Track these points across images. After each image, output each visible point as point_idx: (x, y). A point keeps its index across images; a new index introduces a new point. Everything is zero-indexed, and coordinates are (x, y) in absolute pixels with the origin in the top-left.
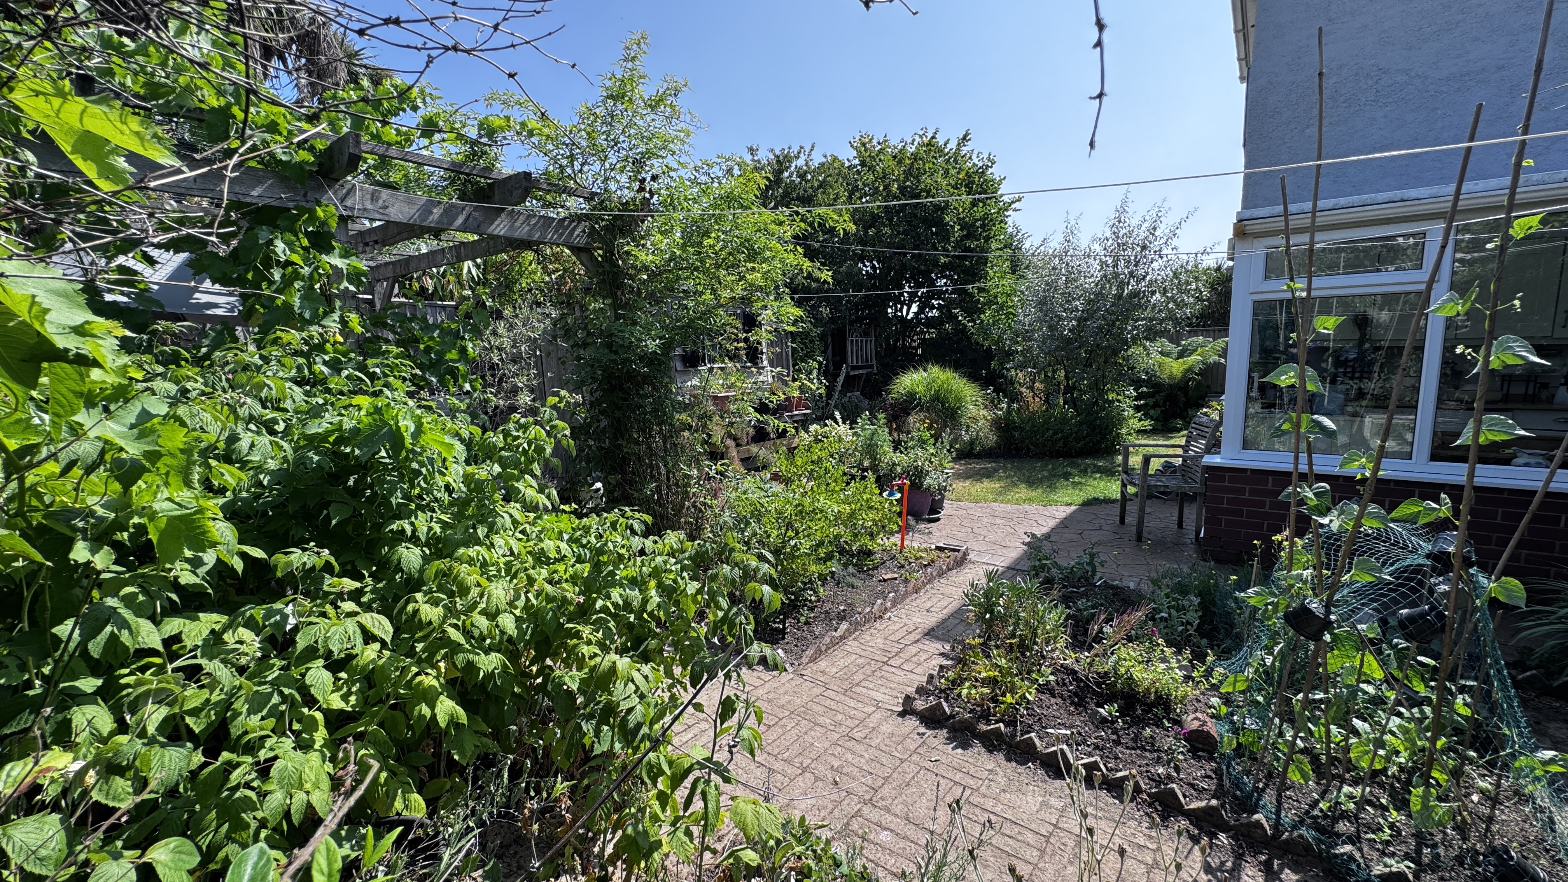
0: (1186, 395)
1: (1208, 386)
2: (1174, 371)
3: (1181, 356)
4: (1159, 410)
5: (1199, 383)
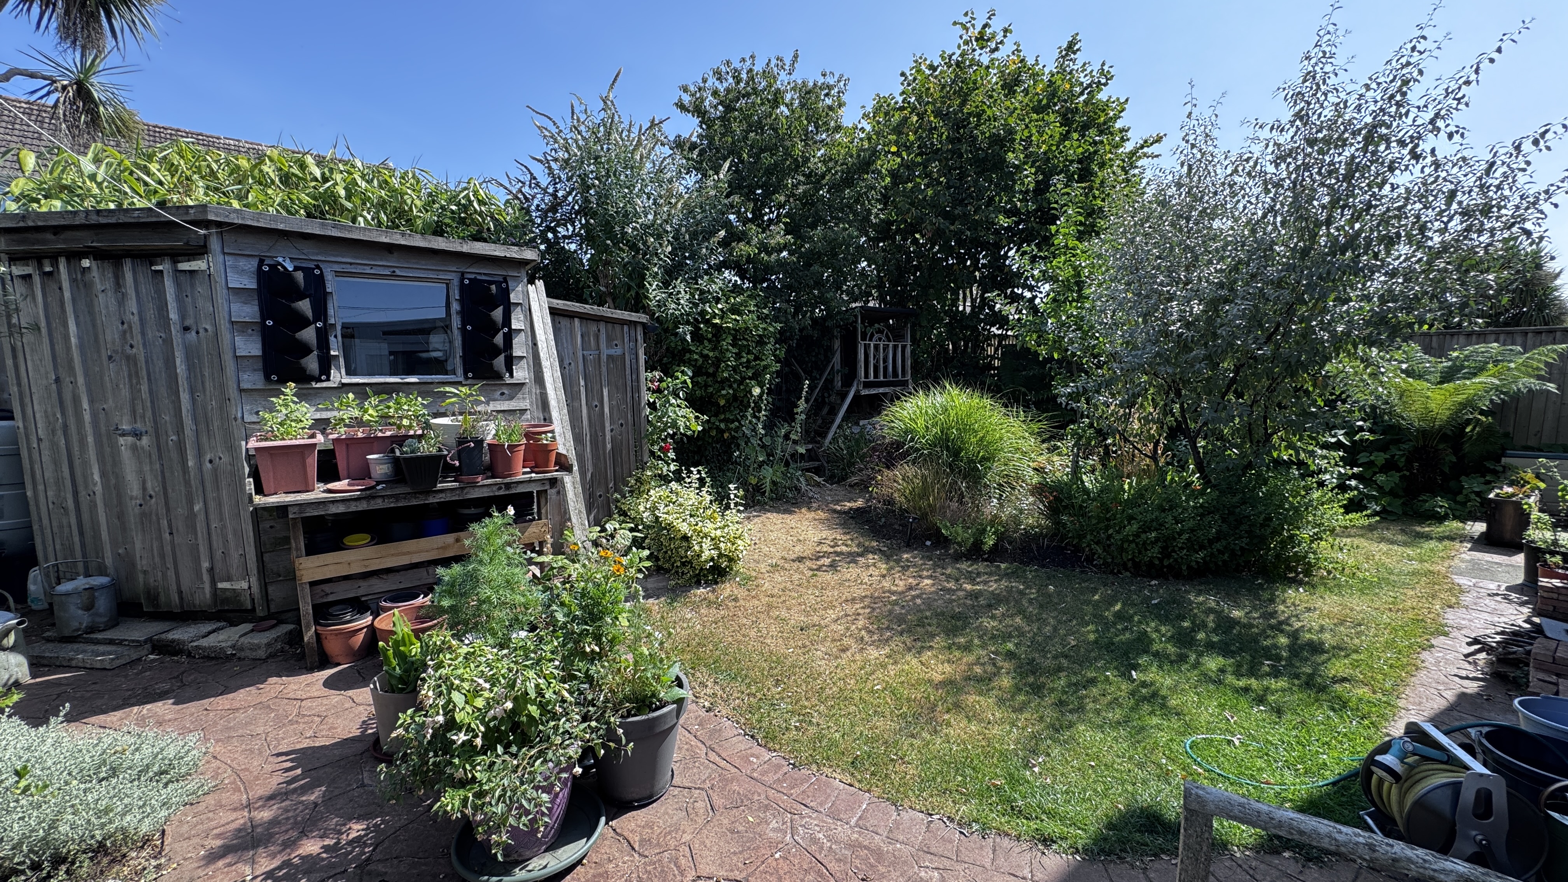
0: (1457, 448)
1: (1506, 435)
2: (1433, 406)
3: (1447, 377)
4: (1396, 477)
5: (1488, 430)
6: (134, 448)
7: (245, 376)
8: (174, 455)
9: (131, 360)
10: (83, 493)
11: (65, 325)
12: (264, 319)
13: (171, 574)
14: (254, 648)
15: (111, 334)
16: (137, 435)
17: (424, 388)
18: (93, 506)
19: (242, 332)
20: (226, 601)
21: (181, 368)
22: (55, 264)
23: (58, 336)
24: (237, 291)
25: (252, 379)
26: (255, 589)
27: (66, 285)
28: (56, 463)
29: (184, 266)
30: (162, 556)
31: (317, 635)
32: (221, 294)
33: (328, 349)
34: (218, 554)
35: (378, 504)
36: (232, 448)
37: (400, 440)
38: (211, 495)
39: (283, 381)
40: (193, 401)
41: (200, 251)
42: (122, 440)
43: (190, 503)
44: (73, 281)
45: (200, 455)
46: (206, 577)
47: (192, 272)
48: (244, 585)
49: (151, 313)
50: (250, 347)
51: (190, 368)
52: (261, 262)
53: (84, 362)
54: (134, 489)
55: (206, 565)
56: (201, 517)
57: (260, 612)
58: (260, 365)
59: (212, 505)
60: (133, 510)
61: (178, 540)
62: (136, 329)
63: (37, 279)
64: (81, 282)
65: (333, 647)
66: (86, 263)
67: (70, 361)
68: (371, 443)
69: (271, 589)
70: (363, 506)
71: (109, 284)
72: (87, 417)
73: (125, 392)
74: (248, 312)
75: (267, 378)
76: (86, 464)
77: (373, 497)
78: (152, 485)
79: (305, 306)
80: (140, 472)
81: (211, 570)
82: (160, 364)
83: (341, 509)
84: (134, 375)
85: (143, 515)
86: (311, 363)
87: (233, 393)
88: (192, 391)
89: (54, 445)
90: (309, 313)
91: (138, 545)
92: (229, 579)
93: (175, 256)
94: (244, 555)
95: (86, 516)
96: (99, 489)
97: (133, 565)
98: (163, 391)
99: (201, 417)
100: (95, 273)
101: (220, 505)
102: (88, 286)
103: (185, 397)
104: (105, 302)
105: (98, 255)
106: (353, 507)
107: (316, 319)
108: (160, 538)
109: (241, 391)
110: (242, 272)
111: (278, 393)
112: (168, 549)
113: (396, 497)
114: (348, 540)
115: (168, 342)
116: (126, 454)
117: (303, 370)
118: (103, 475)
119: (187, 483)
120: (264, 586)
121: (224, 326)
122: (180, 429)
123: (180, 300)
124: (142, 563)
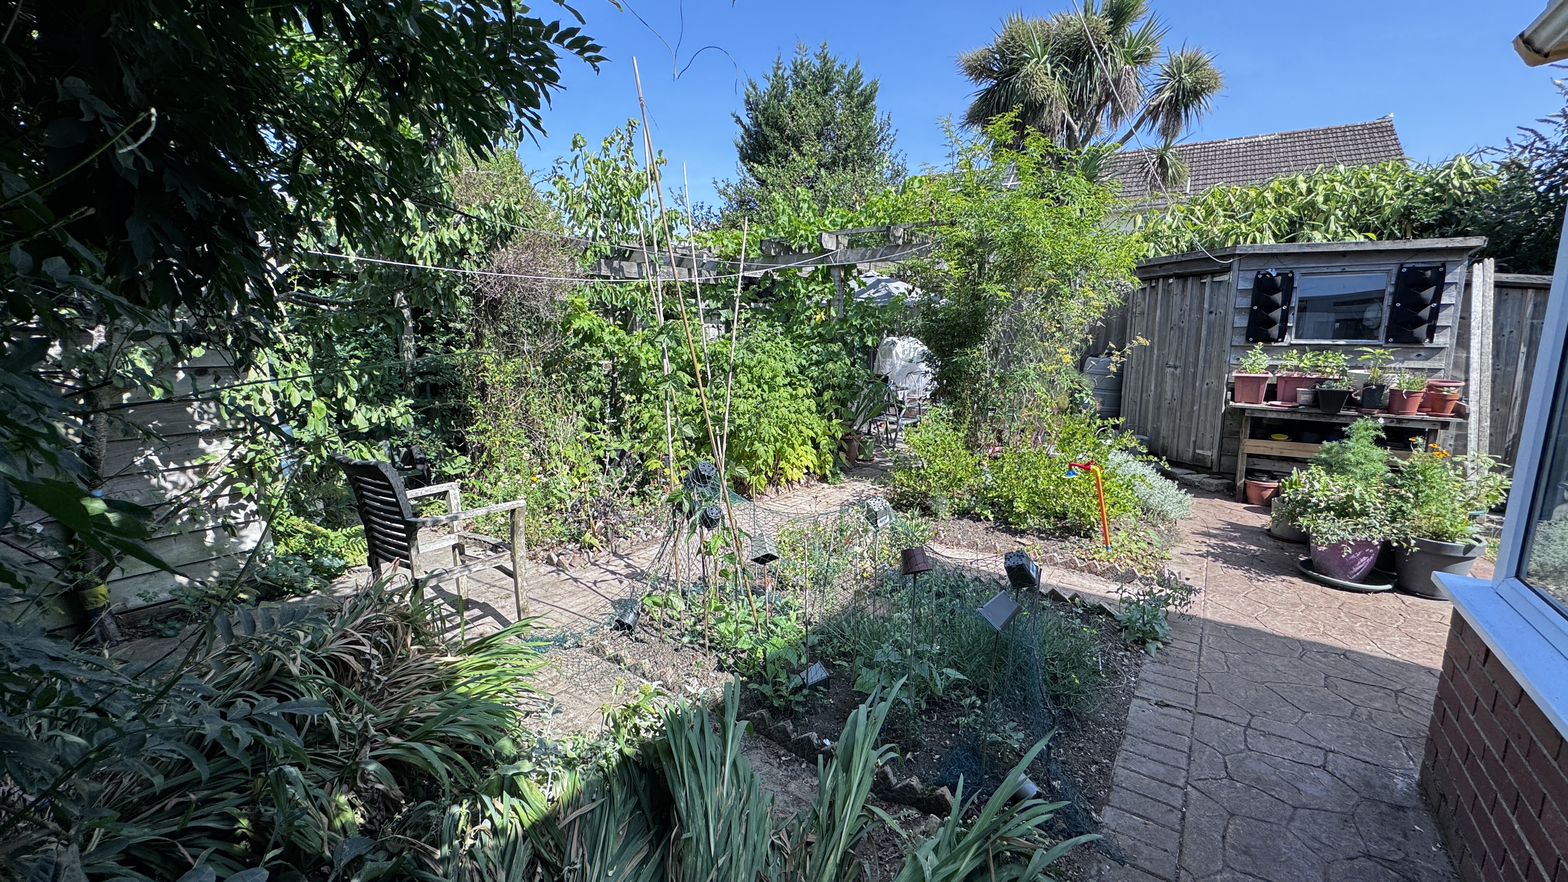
6: (1173, 374)
7: (1235, 338)
8: (1190, 379)
9: (1181, 330)
10: (1144, 395)
11: (1155, 312)
12: (1253, 305)
13: (1175, 440)
14: (1210, 485)
15: (1175, 316)
16: (1176, 368)
17: (1350, 348)
18: (1147, 402)
19: (1240, 313)
20: (1198, 460)
21: (1204, 333)
22: (1157, 283)
23: (1151, 317)
24: (1241, 291)
25: (1239, 340)
26: (1215, 457)
27: (1160, 292)
28: (1136, 379)
29: (1217, 279)
30: (1173, 431)
31: (1245, 484)
32: (1233, 291)
33: (1287, 322)
34: (1200, 435)
35: (1297, 417)
36: (1220, 377)
37: (1321, 381)
38: (1204, 402)
39: (1256, 341)
40: (1206, 351)
41: (1227, 270)
42: (1168, 370)
43: (1193, 405)
44: (1164, 290)
45: (1203, 380)
46: (1192, 445)
47: (1220, 282)
48: (1210, 453)
49: (1195, 306)
50: (1242, 322)
51: (1209, 333)
52: (1259, 273)
53: (1159, 330)
54: (1168, 396)
55: (1193, 439)
56: (1196, 413)
57: (1215, 470)
58: (1244, 332)
59: (1203, 408)
60: (1165, 406)
61: (1182, 424)
62: (1187, 313)
63: (1148, 290)
64: (1167, 291)
65: (1252, 493)
66: (1171, 281)
67: (1153, 329)
68: (1301, 381)
69: (1223, 459)
70: (1287, 416)
71: (1179, 292)
72: (1155, 357)
73: (1175, 346)
74: (1245, 302)
75: (1247, 340)
76: (1149, 381)
77: (1296, 412)
78: (1177, 394)
79: (1278, 297)
80: (1173, 386)
81: (1195, 442)
82: (1194, 331)
83: (1274, 416)
84: (1181, 337)
85: (1169, 408)
86: (1274, 331)
87: (1227, 347)
88: (1207, 345)
89: (1137, 371)
90: (1280, 302)
91: (1164, 423)
92: (1202, 449)
93: (1213, 274)
94: (1212, 437)
95: (1143, 407)
96: (1152, 393)
97: (1159, 433)
98: (1192, 346)
99: (1208, 361)
100: (1174, 286)
101: (1207, 409)
102: (1169, 292)
103: (1202, 349)
104: (1176, 299)
105: (1177, 276)
106: (1282, 416)
107: (1283, 304)
108: (1175, 422)
109: (1232, 346)
110: (1246, 280)
111: (1252, 348)
112: (1177, 428)
113: (1310, 415)
114: (1274, 436)
115: (1201, 319)
116: (1169, 378)
117: (1269, 335)
118: (1156, 387)
119: (1193, 395)
120: (1220, 456)
121: (1231, 310)
122: (1196, 365)
123: (1211, 298)
124: (1163, 433)
